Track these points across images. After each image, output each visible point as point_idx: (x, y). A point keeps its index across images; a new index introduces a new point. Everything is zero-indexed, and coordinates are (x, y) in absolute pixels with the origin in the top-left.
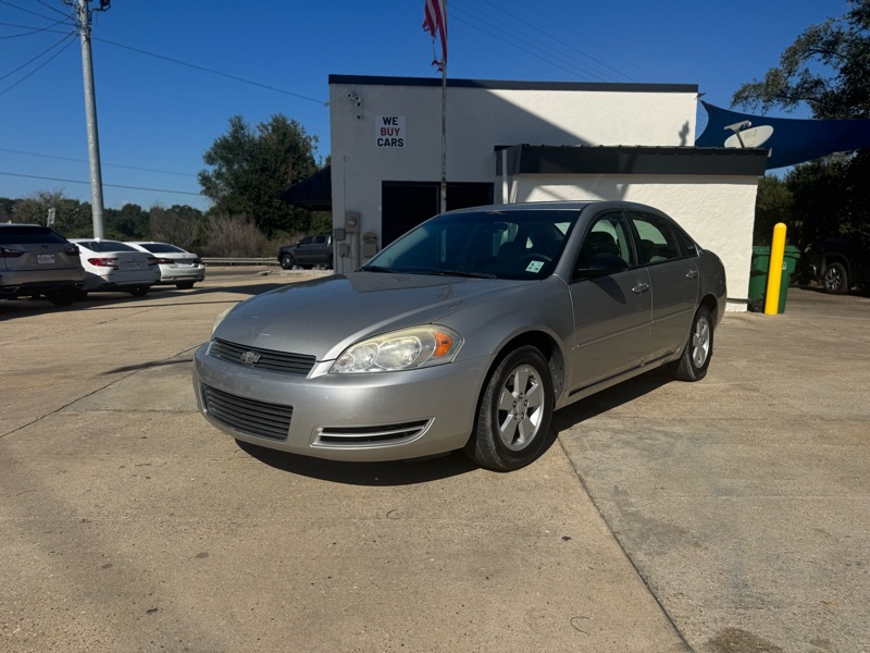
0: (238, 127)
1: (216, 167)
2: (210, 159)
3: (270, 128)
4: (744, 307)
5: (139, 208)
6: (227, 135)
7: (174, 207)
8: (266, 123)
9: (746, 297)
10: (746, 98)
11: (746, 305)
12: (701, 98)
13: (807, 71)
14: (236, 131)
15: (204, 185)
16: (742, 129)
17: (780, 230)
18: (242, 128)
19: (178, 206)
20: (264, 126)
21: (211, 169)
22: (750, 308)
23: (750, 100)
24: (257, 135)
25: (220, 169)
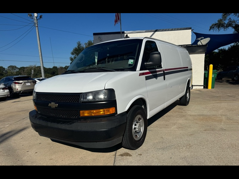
0: (79, 45)
1: (74, 56)
2: (72, 54)
3: (88, 44)
4: (202, 87)
5: (57, 67)
6: (77, 47)
7: (66, 66)
8: (86, 43)
9: (203, 85)
10: (213, 28)
11: (203, 87)
12: (193, 31)
13: (230, 18)
14: (79, 46)
15: (71, 61)
16: (201, 39)
17: (211, 66)
18: (80, 45)
19: (67, 66)
20: (86, 44)
21: (73, 56)
22: (204, 88)
23: (215, 28)
24: (84, 46)
25: (75, 56)
